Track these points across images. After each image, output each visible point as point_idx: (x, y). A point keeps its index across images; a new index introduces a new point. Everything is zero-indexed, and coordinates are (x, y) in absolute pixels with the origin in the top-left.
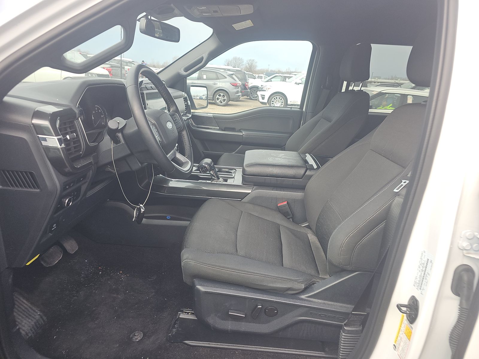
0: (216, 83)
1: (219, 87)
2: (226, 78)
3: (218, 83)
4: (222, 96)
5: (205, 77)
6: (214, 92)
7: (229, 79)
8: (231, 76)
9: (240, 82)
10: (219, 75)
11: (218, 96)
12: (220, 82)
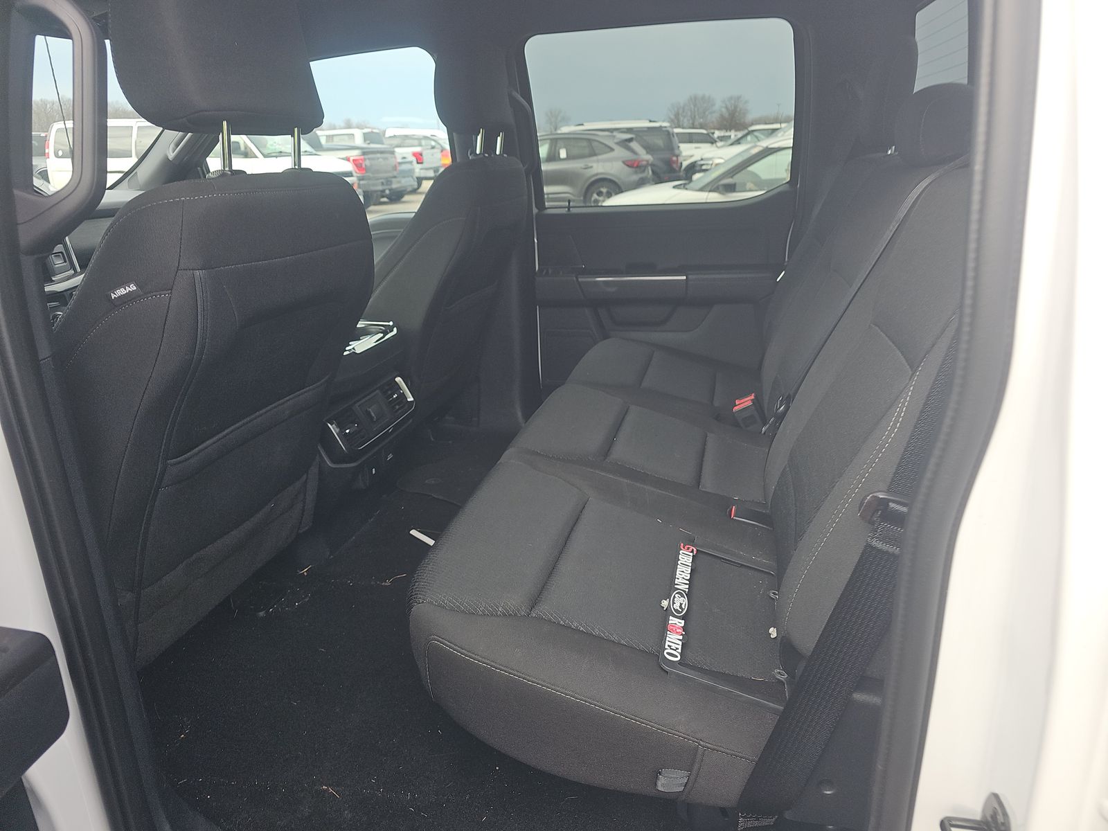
0: (590, 165)
1: (597, 174)
2: (612, 150)
3: (595, 165)
4: (604, 194)
5: (563, 154)
6: (586, 186)
7: (620, 152)
8: (625, 144)
9: (649, 157)
10: (595, 144)
11: (595, 196)
12: (598, 161)
